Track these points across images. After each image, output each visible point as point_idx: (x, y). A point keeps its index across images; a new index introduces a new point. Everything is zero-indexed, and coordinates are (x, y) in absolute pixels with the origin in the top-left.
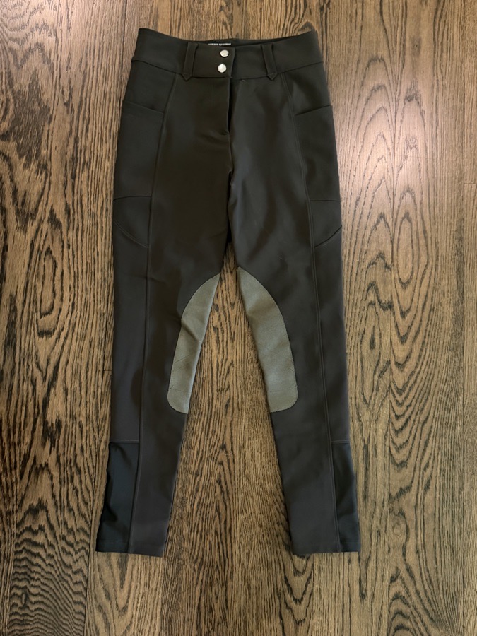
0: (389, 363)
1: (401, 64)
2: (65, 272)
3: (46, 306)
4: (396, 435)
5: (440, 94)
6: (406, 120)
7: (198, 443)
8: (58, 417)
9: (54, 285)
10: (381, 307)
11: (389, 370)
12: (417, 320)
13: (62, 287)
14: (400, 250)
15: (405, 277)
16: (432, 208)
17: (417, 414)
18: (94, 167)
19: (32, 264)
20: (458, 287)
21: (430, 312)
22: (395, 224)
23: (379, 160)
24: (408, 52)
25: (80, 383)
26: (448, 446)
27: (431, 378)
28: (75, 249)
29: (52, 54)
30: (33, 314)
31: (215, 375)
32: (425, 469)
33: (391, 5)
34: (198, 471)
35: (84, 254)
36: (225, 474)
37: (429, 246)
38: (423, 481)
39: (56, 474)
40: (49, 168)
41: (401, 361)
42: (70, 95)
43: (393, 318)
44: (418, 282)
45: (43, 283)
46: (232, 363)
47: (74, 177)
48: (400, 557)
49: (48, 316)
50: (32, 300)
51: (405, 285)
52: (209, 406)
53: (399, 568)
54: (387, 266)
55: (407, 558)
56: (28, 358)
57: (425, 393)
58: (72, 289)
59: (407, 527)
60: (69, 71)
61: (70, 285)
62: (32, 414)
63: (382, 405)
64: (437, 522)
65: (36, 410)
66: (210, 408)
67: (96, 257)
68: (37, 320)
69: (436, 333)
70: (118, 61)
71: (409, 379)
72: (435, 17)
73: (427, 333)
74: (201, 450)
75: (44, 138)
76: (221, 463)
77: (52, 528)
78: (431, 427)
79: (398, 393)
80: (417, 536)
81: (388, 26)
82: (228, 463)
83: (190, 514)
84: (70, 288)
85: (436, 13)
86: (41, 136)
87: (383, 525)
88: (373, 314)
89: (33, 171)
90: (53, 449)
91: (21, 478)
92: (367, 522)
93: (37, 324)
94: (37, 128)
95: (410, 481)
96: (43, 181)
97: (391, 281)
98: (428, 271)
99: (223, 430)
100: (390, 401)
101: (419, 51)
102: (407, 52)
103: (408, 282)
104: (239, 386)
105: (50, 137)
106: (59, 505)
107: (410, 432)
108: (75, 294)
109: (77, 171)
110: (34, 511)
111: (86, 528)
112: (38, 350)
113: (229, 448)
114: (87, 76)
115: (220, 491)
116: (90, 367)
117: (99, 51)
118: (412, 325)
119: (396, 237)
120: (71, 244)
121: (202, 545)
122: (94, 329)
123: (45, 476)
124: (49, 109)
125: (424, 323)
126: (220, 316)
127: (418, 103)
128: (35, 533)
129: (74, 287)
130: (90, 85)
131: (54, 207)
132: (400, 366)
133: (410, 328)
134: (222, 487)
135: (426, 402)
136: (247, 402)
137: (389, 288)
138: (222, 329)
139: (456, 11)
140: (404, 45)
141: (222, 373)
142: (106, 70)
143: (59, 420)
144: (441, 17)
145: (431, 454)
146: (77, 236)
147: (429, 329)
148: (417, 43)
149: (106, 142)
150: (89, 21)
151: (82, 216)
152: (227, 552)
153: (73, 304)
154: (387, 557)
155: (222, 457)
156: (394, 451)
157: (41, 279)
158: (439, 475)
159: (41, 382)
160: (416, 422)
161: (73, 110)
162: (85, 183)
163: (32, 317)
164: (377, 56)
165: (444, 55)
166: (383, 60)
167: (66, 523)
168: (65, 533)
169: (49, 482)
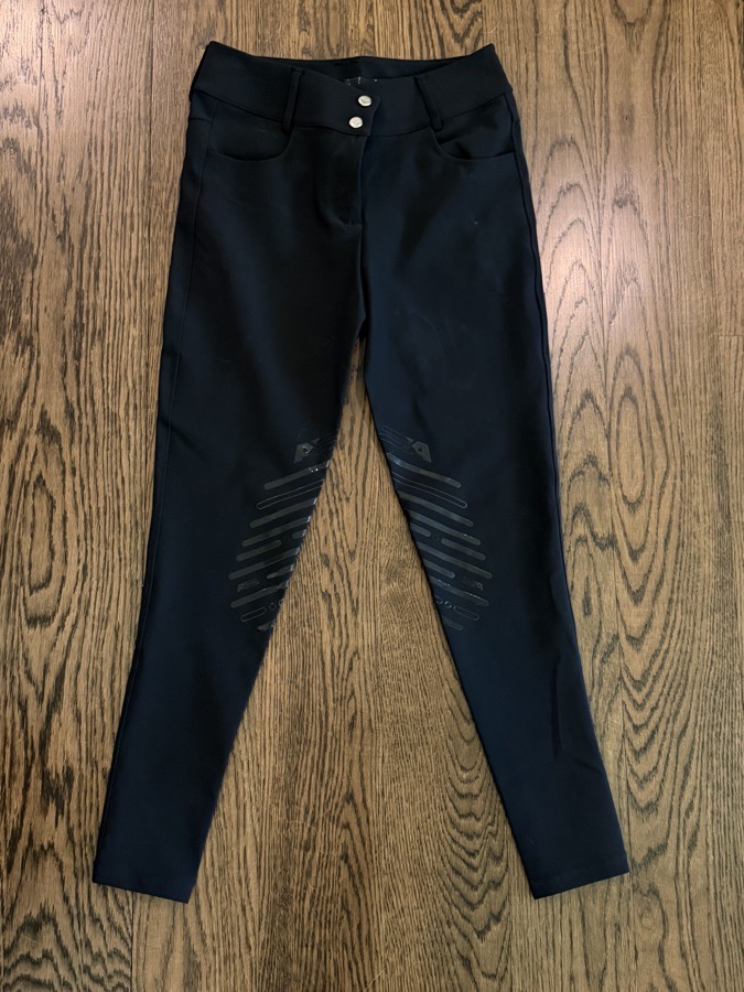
0: (616, 637)
1: (603, 148)
2: (68, 515)
3: (39, 573)
4: (637, 760)
5: (670, 193)
6: (616, 237)
7: (306, 793)
8: (67, 762)
9: (51, 537)
10: (597, 544)
11: (617, 650)
12: (658, 562)
13: (65, 540)
14: (621, 451)
15: (633, 494)
16: (668, 379)
17: (668, 722)
18: (111, 338)
19: (13, 505)
20: (721, 507)
21: (678, 549)
22: (611, 407)
23: (577, 304)
24: (615, 127)
25: (102, 702)
26: (723, 772)
27: (687, 659)
28: (85, 476)
29: (33, 156)
30: (17, 588)
31: (329, 674)
32: (687, 814)
33: (582, 53)
34: (307, 842)
35: (100, 483)
36: (354, 845)
37: (668, 441)
38: (685, 834)
39: (67, 860)
40: (35, 343)
41: (635, 633)
42: (66, 223)
43: (617, 562)
44: (655, 500)
45: (32, 536)
46: (356, 653)
47: (77, 357)
48: (656, 965)
49: (43, 591)
50: (14, 565)
51: (633, 506)
52: (321, 727)
53: (655, 985)
54: (601, 477)
55: (667, 968)
56: (12, 664)
57: (679, 686)
58: (83, 543)
59: (663, 913)
60: (62, 182)
61: (79, 536)
62: (22, 760)
63: (610, 709)
64: (713, 901)
65: (29, 752)
66: (324, 730)
67: (120, 487)
68: (24, 599)
69: (690, 584)
70: (142, 163)
71: (651, 663)
72: (654, 70)
73: (676, 584)
74: (311, 805)
75: (26, 294)
76: (347, 826)
77: (65, 954)
78: (693, 742)
79: (634, 687)
80: (681, 927)
81: (579, 88)
82: (359, 825)
83: (298, 917)
84: (78, 541)
85: (655, 63)
86: (19, 291)
87: (624, 913)
88: (585, 556)
89: (10, 350)
90: (60, 817)
91: (9, 870)
92: (597, 910)
93: (25, 604)
94: (14, 277)
95: (664, 835)
96: (26, 366)
97: (611, 501)
98: (669, 481)
99: (347, 768)
100: (623, 702)
101: (631, 126)
102: (612, 128)
103: (639, 502)
104: (370, 691)
105: (35, 292)
106: (75, 912)
107: (660, 753)
108: (87, 551)
109: (84, 345)
110: (33, 927)
111: (124, 951)
112: (28, 650)
113: (358, 798)
114: (93, 189)
115: (347, 874)
116: (117, 672)
117: (111, 147)
118: (650, 571)
119: (614, 426)
120: (77, 468)
121: (322, 968)
122: (121, 607)
123: (49, 863)
124: (32, 246)
125: (670, 567)
126: (332, 573)
127: (636, 209)
128: (36, 964)
129: (86, 539)
130: (98, 205)
131: (47, 408)
132: (635, 641)
133: (646, 576)
134: (350, 867)
135: (681, 700)
136: (385, 718)
137: (608, 513)
138: (337, 595)
139: (688, 59)
140: (607, 117)
141: (341, 670)
142: (124, 179)
143: (68, 768)
144: (663, 69)
145: (695, 788)
146: (87, 453)
147: (677, 578)
148: (626, 113)
149: (130, 296)
150: (92, 99)
151: (94, 420)
152: (365, 977)
153: (85, 567)
154: (633, 967)
155: (348, 814)
156: (634, 786)
157: (29, 529)
158: (710, 823)
159: (36, 704)
160: (668, 735)
161: (71, 246)
162: (97, 365)
163: (16, 594)
164: (564, 136)
165: (673, 129)
166: (575, 143)
167: (88, 944)
168: (88, 960)
169: (56, 874)
